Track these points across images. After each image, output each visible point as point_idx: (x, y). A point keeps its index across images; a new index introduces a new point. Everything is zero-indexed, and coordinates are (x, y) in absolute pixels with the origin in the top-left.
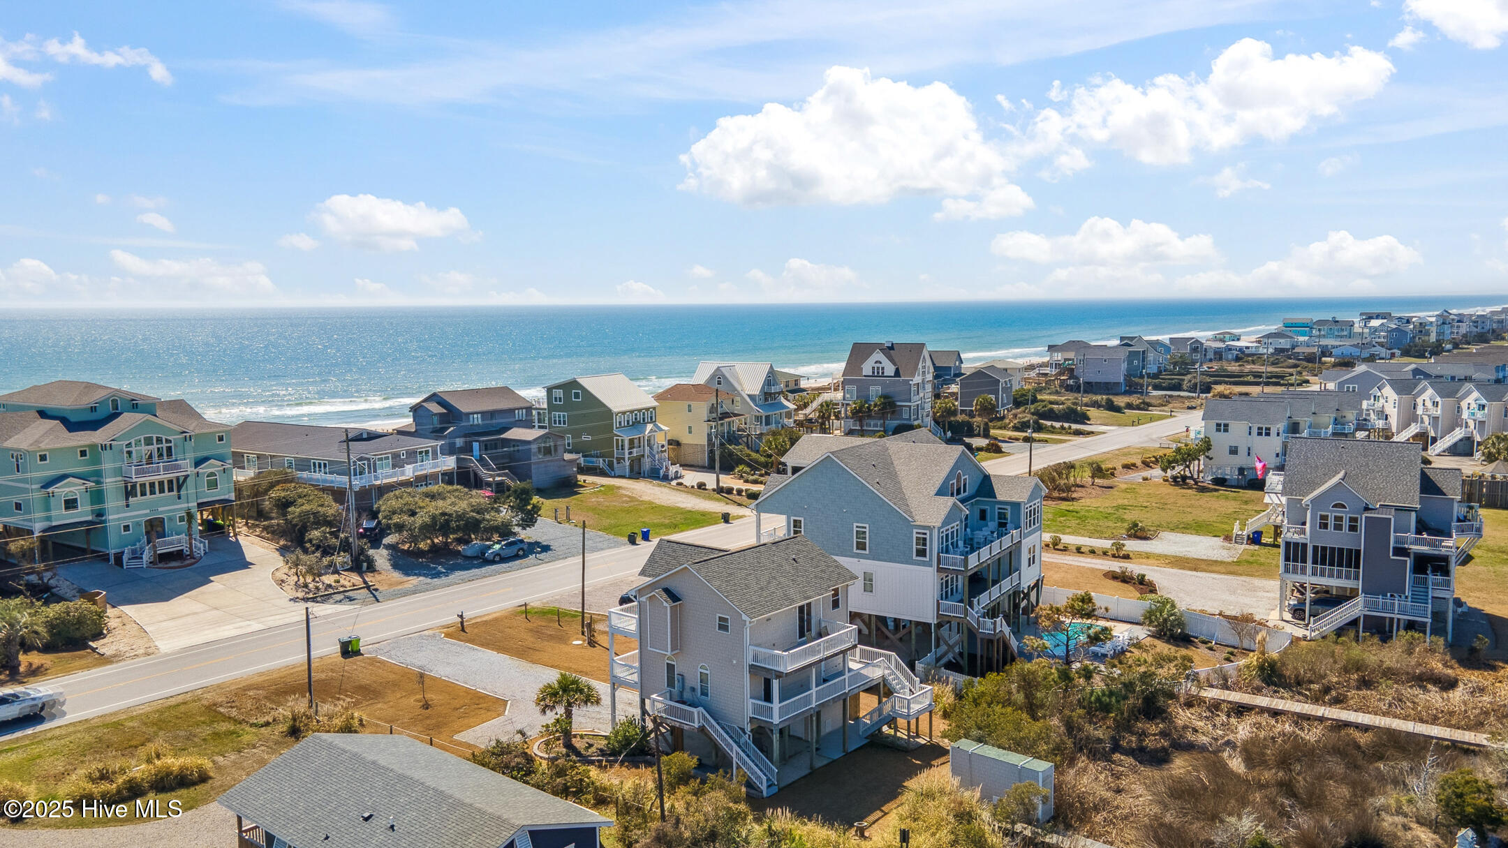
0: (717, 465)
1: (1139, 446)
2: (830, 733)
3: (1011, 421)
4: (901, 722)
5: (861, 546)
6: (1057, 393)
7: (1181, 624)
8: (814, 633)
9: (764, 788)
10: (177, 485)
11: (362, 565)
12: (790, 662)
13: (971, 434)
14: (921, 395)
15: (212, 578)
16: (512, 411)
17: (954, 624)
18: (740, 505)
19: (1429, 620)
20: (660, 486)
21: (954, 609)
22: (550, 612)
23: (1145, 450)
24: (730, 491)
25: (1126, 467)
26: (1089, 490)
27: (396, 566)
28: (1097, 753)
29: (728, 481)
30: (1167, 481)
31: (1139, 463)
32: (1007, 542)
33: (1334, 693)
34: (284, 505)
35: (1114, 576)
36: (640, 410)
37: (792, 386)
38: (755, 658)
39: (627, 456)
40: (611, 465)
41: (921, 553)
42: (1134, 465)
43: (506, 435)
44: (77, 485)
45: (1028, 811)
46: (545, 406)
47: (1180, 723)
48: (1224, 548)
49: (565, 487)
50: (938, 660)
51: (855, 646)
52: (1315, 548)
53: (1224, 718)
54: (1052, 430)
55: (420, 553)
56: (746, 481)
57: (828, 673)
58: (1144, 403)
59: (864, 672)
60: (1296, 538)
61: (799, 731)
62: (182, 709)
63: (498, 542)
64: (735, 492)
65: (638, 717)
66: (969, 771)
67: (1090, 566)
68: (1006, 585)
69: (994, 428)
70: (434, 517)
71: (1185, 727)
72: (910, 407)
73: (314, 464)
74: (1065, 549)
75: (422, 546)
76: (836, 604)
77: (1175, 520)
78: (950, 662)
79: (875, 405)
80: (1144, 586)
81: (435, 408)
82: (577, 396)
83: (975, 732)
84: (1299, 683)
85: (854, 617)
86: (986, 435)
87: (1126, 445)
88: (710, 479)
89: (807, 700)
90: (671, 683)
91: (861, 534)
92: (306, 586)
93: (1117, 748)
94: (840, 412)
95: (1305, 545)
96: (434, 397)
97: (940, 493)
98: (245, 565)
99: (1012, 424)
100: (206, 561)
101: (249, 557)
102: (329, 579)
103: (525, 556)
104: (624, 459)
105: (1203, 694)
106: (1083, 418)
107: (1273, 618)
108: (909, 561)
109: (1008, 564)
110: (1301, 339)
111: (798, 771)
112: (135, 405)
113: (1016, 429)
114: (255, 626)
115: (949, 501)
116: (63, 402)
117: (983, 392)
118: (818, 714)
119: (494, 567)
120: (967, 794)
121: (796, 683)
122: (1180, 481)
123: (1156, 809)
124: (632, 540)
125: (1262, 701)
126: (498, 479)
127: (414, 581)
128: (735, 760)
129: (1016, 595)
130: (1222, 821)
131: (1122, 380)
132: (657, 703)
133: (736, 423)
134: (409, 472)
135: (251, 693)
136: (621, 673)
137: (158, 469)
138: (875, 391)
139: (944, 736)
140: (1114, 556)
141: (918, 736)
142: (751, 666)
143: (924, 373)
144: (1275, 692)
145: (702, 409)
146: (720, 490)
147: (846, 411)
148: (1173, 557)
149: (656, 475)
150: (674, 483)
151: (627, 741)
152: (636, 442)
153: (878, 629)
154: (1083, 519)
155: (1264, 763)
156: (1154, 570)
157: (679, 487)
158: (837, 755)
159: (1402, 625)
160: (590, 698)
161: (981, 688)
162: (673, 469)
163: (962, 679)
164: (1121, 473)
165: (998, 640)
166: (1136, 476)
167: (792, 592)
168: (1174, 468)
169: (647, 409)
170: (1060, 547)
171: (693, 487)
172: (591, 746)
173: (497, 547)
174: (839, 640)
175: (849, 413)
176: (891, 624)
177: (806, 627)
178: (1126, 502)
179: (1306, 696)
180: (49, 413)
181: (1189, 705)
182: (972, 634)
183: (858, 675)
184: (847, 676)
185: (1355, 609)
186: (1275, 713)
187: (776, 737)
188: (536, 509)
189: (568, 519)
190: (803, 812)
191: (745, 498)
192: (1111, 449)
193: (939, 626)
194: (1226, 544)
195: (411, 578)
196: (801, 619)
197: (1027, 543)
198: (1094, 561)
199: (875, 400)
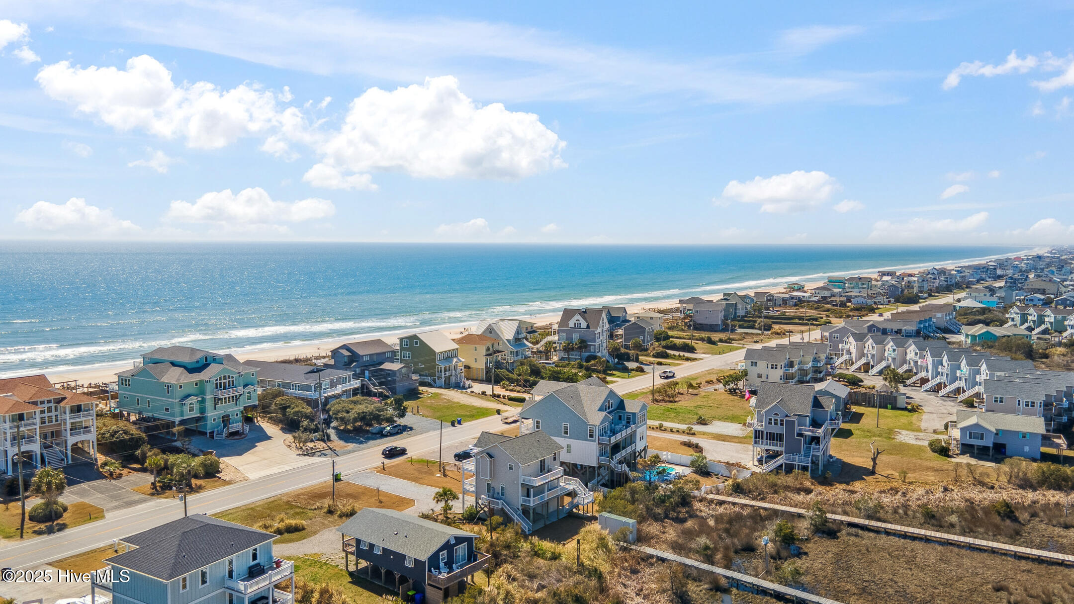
0: (493, 382)
1: (719, 368)
2: (552, 512)
3: (651, 351)
4: (581, 507)
5: (566, 433)
6: (682, 330)
7: (706, 467)
8: (546, 470)
9: (527, 531)
10: (236, 399)
11: (326, 439)
12: (538, 482)
13: (629, 360)
14: (601, 338)
15: (256, 444)
16: (384, 353)
17: (606, 467)
18: (505, 404)
19: (809, 465)
20: (462, 393)
21: (605, 460)
22: (423, 461)
23: (722, 371)
24: (499, 396)
25: (708, 382)
26: (685, 396)
27: (340, 438)
28: (657, 518)
29: (498, 390)
30: (726, 391)
31: (715, 380)
32: (629, 431)
33: (762, 496)
34: (284, 408)
35: (685, 444)
36: (449, 351)
37: (529, 330)
38: (524, 481)
39: (443, 376)
40: (434, 381)
41: (591, 436)
42: (712, 381)
43: (381, 367)
44: (194, 399)
45: (625, 537)
46: (398, 348)
47: (695, 508)
48: (741, 429)
49: (413, 394)
50: (598, 482)
51: (562, 476)
52: (767, 433)
53: (714, 506)
54: (674, 357)
55: (349, 431)
56: (507, 390)
57: (551, 486)
58: (729, 339)
59: (566, 487)
60: (759, 428)
61: (539, 511)
62: (276, 503)
63: (388, 426)
64: (501, 397)
65: (475, 505)
66: (605, 524)
67: (675, 438)
68: (629, 449)
69: (642, 355)
70: (359, 414)
71: (697, 510)
72: (595, 345)
73: (293, 385)
74: (665, 430)
75: (349, 427)
76: (555, 459)
77: (723, 414)
78: (604, 483)
79: (576, 344)
80: (697, 448)
81: (346, 353)
82: (416, 343)
83: (608, 509)
84: (750, 492)
85: (562, 464)
86: (637, 360)
87: (712, 368)
88: (488, 388)
89: (543, 498)
90: (489, 491)
91: (566, 428)
92: (301, 448)
93: (667, 517)
94: (556, 347)
95: (762, 432)
96: (344, 347)
97: (600, 410)
98: (269, 438)
99: (652, 354)
100: (250, 436)
101: (269, 434)
102: (311, 445)
103: (401, 433)
104: (441, 378)
105: (708, 496)
106: (691, 350)
107: (749, 464)
108: (586, 440)
109: (631, 440)
110: (836, 290)
111: (540, 525)
112: (215, 359)
113: (654, 356)
114: (287, 468)
115: (604, 413)
116: (186, 359)
117: (635, 337)
118: (547, 503)
119: (388, 438)
120: (604, 532)
121: (540, 490)
122: (733, 392)
123: (676, 538)
124: (453, 424)
125: (730, 499)
126: (380, 390)
127: (351, 446)
128: (515, 520)
129: (634, 455)
130: (695, 540)
131: (720, 323)
132: (484, 498)
133: (499, 356)
134: (339, 389)
135: (302, 497)
136: (467, 487)
137: (229, 392)
138: (576, 336)
139: (597, 511)
140: (688, 434)
141: (588, 513)
142: (522, 484)
143: (603, 326)
144: (738, 496)
145: (482, 350)
146: (494, 396)
147: (560, 347)
148: (716, 434)
149: (459, 386)
150: (469, 391)
151: (471, 514)
152: (448, 368)
153: (573, 469)
154: (678, 413)
155: (722, 522)
156: (705, 441)
157: (472, 394)
158: (555, 520)
159: (800, 467)
160: (455, 497)
161: (614, 494)
162: (468, 383)
163: (606, 489)
164: (704, 386)
165: (623, 474)
166: (711, 388)
167: (538, 454)
168: (729, 385)
169: (453, 350)
170: (662, 429)
171: (479, 394)
172: (455, 517)
173: (388, 428)
174: (556, 474)
175: (561, 349)
176: (579, 467)
177: (543, 468)
178: (702, 403)
179: (751, 498)
180: (176, 363)
181: (701, 501)
182: (612, 472)
183: (563, 488)
184: (559, 488)
185: (781, 460)
186: (734, 504)
187: (531, 512)
188: (405, 409)
189: (418, 412)
190: (542, 537)
191: (507, 400)
192: (703, 370)
193: (599, 467)
194: (744, 428)
195: (349, 444)
196: (541, 465)
197: (639, 431)
198: (678, 436)
199: (576, 341)
